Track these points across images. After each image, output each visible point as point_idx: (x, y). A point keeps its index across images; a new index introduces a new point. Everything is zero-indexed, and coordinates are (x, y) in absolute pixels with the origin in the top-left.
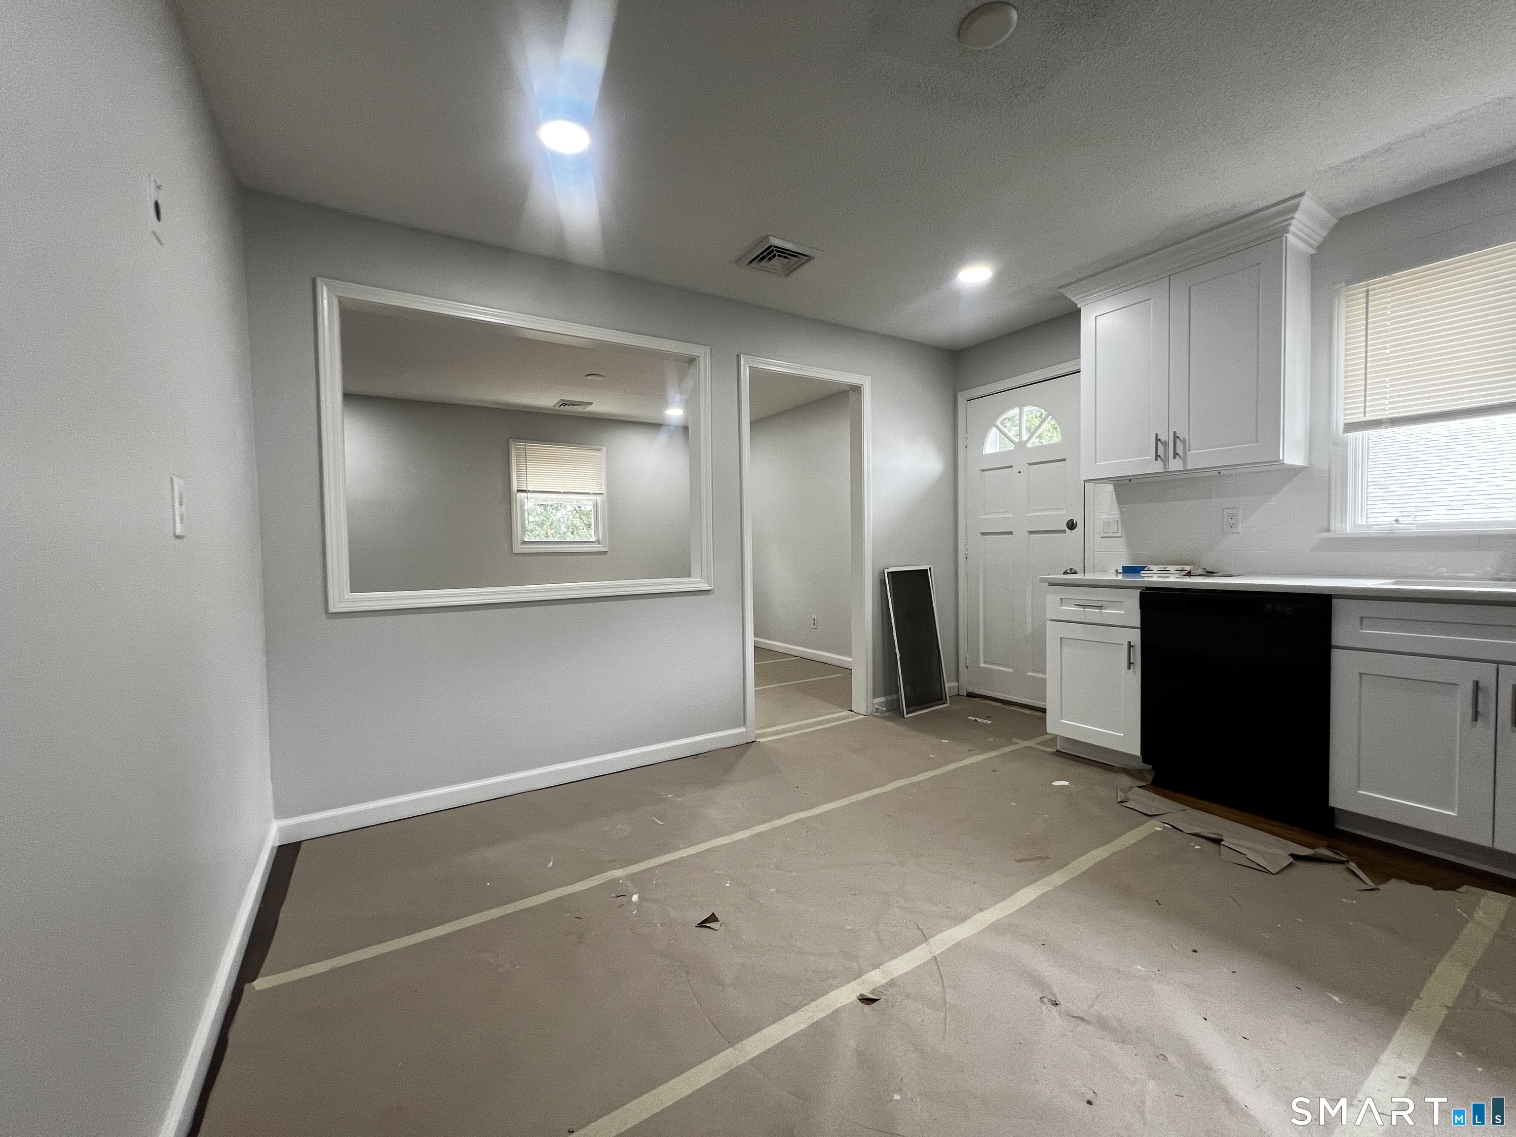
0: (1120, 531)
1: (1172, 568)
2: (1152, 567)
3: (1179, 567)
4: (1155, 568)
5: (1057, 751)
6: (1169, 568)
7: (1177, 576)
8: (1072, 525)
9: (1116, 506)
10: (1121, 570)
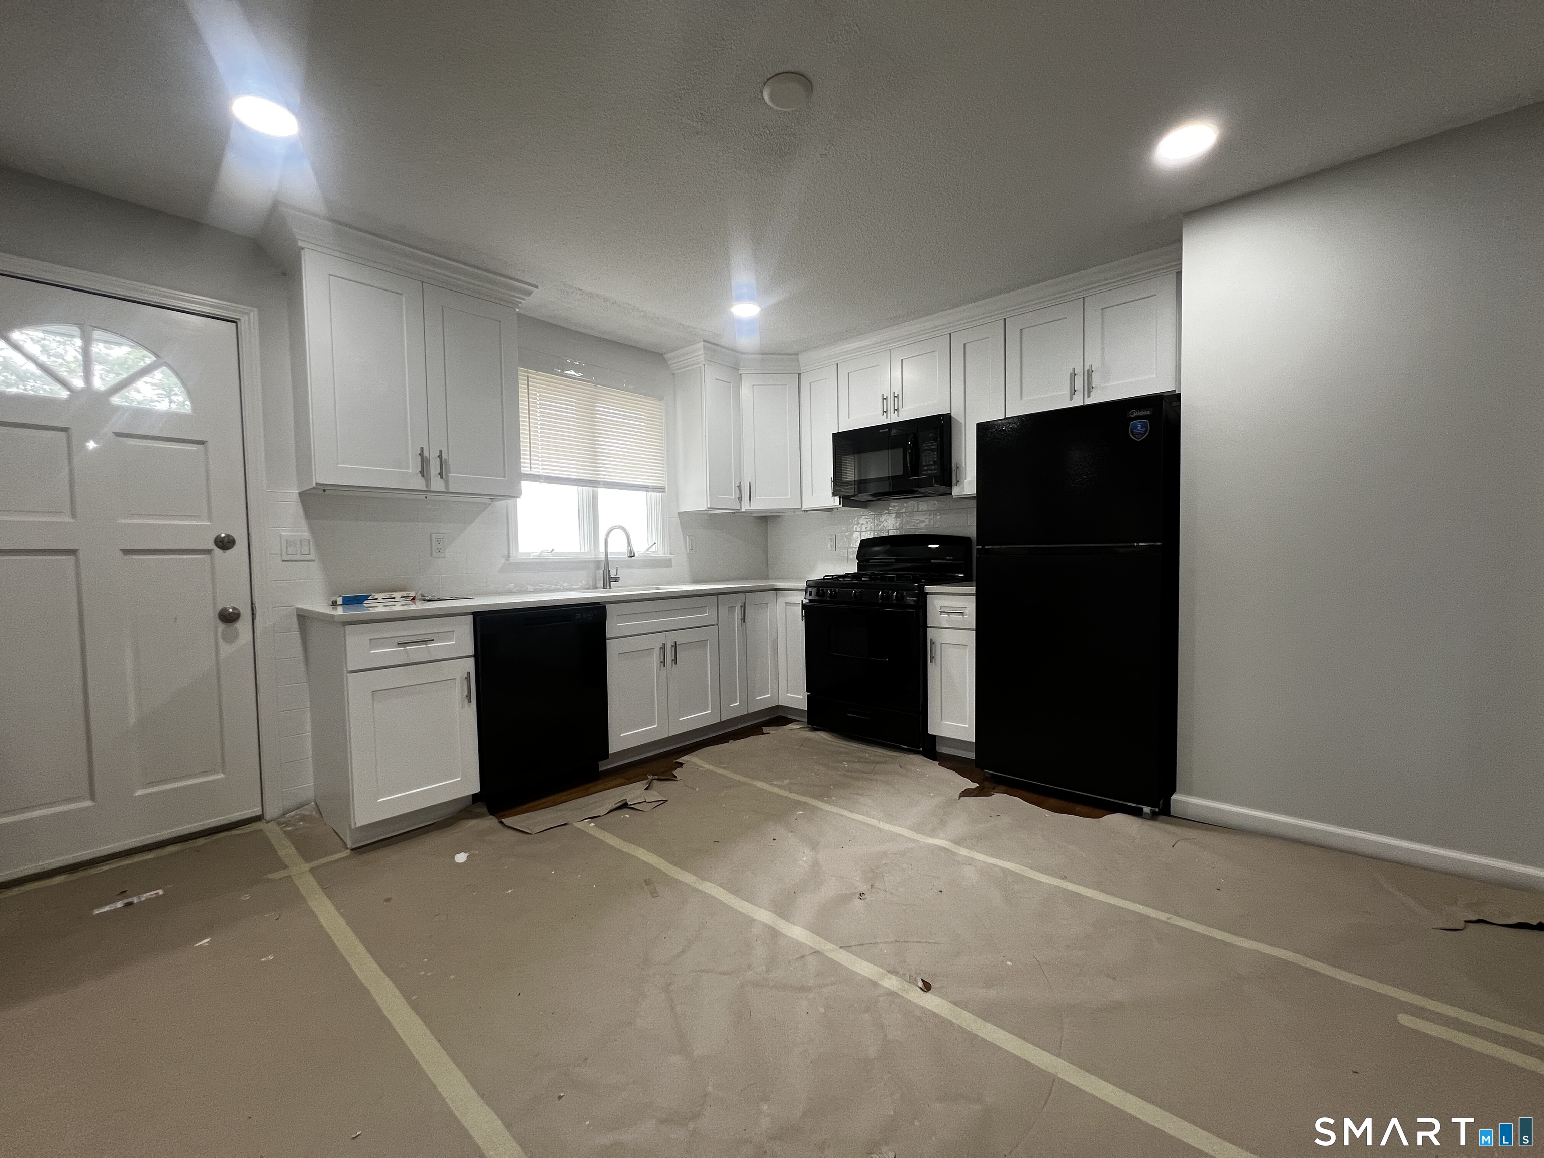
0: (312, 551)
1: (397, 595)
2: (377, 596)
3: (405, 594)
4: (380, 596)
5: (352, 850)
6: (394, 594)
7: (403, 603)
8: (225, 543)
9: (303, 522)
10: (340, 601)
